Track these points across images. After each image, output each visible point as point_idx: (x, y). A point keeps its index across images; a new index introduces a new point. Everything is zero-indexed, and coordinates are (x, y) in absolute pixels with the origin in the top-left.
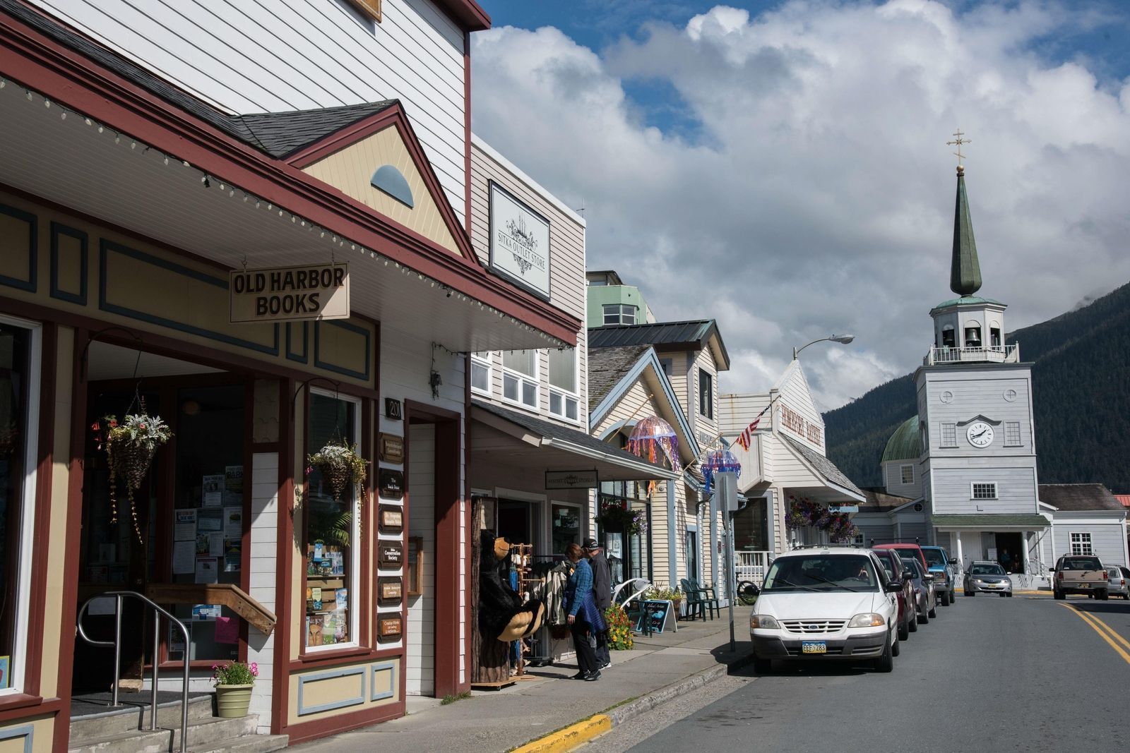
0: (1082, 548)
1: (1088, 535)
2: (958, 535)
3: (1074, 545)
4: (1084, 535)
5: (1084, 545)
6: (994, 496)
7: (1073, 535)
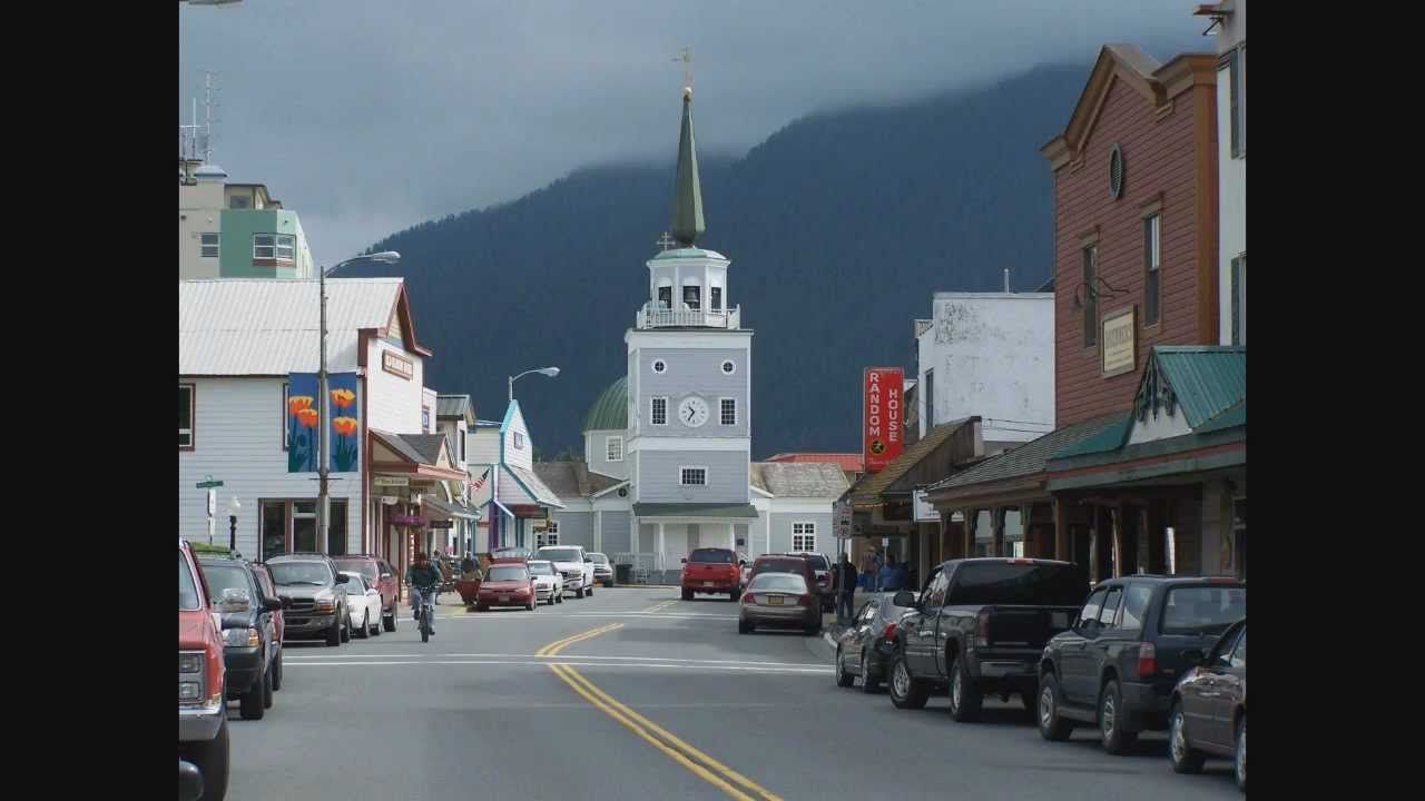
0: (804, 541)
1: (812, 526)
2: (662, 528)
3: (796, 538)
4: (807, 526)
5: (807, 538)
6: (703, 482)
7: (796, 526)
